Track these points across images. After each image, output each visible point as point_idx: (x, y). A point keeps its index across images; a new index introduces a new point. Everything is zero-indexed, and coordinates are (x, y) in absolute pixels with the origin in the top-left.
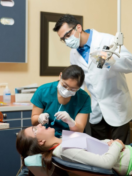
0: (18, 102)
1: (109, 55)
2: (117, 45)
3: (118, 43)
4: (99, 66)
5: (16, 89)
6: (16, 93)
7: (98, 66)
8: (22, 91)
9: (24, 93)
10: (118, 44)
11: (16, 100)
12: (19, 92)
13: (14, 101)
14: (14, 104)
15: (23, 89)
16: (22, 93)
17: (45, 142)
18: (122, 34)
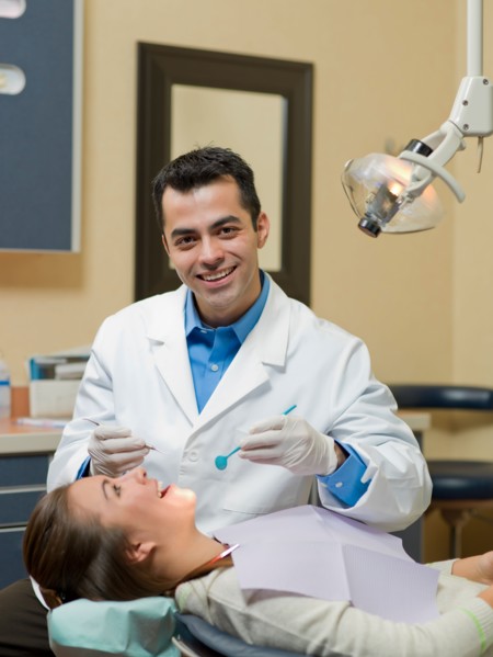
0: (40, 417)
1: (418, 180)
2: (465, 135)
3: (466, 126)
4: (364, 224)
5: (32, 362)
6: (33, 378)
7: (362, 220)
8: (60, 370)
9: (65, 378)
10: (470, 130)
11: (34, 408)
12: (45, 372)
13: (27, 413)
14: (22, 424)
15: (64, 361)
16: (58, 377)
17: (154, 550)
18: (485, 82)
